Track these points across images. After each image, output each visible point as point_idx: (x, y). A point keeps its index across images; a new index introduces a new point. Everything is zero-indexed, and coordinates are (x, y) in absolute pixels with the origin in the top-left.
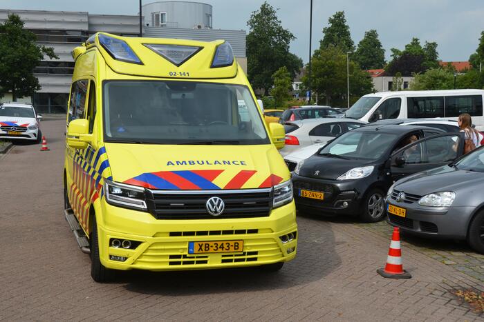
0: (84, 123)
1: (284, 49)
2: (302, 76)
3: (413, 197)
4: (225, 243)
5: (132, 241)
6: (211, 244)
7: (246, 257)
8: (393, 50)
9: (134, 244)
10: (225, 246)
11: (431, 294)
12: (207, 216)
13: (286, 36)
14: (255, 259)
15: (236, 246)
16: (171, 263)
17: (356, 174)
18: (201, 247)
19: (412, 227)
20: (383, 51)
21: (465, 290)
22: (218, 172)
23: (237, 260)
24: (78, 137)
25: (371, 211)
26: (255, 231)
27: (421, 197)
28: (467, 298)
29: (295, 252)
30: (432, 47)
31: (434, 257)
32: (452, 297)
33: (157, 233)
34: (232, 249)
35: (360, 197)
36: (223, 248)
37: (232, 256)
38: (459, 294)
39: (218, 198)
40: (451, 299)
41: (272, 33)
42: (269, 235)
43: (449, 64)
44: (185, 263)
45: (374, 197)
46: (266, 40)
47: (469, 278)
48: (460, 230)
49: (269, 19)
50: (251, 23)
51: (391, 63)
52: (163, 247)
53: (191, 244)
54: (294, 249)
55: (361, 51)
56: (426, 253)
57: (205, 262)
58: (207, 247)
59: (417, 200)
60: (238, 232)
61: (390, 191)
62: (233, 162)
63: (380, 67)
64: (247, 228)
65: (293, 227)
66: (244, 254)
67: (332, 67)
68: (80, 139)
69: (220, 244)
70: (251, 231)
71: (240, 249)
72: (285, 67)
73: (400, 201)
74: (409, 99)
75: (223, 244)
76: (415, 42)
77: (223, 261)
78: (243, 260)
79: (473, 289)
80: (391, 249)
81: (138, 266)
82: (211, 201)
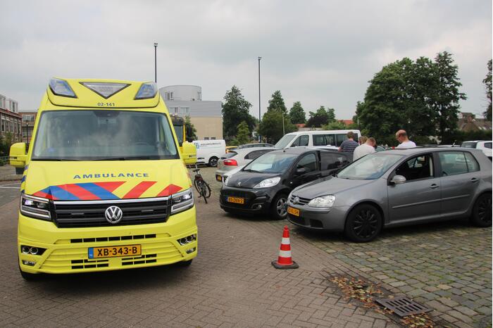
0: (22, 145)
1: (245, 112)
2: (257, 128)
3: (305, 201)
4: (123, 247)
5: (39, 249)
6: (110, 249)
7: (145, 259)
8: (310, 112)
9: (41, 251)
10: (124, 251)
11: (312, 283)
12: (106, 224)
13: (247, 105)
14: (155, 261)
15: (135, 250)
16: (73, 267)
17: (267, 184)
18: (100, 252)
19: (304, 224)
20: (305, 113)
21: (340, 276)
22: (119, 184)
23: (136, 263)
24: (16, 158)
25: (280, 211)
26: (154, 236)
27: (310, 200)
28: (340, 285)
29: (196, 251)
30: (332, 111)
31: (320, 246)
32: (328, 285)
33: (58, 240)
34: (130, 253)
35: (270, 201)
36: (121, 252)
37: (132, 259)
38: (335, 281)
39: (116, 207)
40: (328, 287)
41: (239, 103)
42: (167, 238)
43: (342, 121)
44: (86, 267)
45: (281, 201)
46: (235, 107)
47: (344, 264)
48: (339, 224)
49: (237, 95)
50: (226, 98)
51: (309, 120)
52: (64, 253)
53: (90, 250)
54: (195, 249)
55: (291, 114)
56: (315, 244)
57: (107, 265)
58: (106, 252)
59: (307, 202)
60: (136, 237)
61: (290, 196)
62: (137, 175)
63: (303, 122)
64: (145, 233)
65: (193, 231)
66: (143, 257)
67: (274, 122)
68: (18, 159)
69: (118, 249)
70: (148, 236)
71: (138, 253)
72: (244, 122)
73: (296, 203)
74: (313, 136)
75: (121, 249)
76: (322, 108)
77: (124, 264)
78: (143, 262)
79: (346, 275)
80: (282, 245)
81: (44, 270)
82: (109, 211)
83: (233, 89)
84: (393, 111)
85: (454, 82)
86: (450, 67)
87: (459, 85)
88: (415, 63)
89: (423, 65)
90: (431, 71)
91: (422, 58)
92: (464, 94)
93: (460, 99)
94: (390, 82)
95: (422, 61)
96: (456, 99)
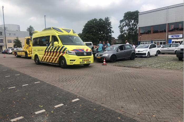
3: (101, 55)
4: (87, 60)
5: (74, 60)
12: (84, 56)
14: (90, 62)
18: (84, 60)
22: (84, 49)
24: (56, 45)
27: (103, 55)
33: (78, 58)
49: (32, 29)
50: (27, 30)
52: (79, 61)
57: (84, 63)
61: (96, 55)
70: (90, 58)
77: (87, 63)
81: (75, 64)
83: (30, 27)
84: (92, 36)
85: (110, 27)
86: (109, 22)
87: (112, 28)
88: (98, 20)
89: (101, 21)
90: (104, 23)
91: (100, 19)
92: (113, 31)
93: (112, 33)
94: (90, 26)
95: (101, 20)
96: (111, 33)
